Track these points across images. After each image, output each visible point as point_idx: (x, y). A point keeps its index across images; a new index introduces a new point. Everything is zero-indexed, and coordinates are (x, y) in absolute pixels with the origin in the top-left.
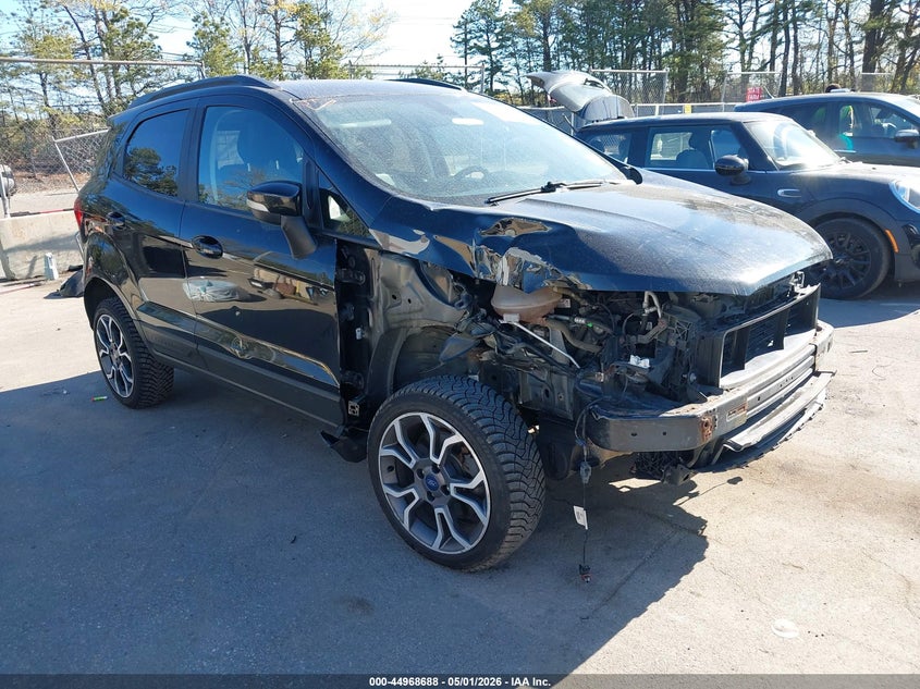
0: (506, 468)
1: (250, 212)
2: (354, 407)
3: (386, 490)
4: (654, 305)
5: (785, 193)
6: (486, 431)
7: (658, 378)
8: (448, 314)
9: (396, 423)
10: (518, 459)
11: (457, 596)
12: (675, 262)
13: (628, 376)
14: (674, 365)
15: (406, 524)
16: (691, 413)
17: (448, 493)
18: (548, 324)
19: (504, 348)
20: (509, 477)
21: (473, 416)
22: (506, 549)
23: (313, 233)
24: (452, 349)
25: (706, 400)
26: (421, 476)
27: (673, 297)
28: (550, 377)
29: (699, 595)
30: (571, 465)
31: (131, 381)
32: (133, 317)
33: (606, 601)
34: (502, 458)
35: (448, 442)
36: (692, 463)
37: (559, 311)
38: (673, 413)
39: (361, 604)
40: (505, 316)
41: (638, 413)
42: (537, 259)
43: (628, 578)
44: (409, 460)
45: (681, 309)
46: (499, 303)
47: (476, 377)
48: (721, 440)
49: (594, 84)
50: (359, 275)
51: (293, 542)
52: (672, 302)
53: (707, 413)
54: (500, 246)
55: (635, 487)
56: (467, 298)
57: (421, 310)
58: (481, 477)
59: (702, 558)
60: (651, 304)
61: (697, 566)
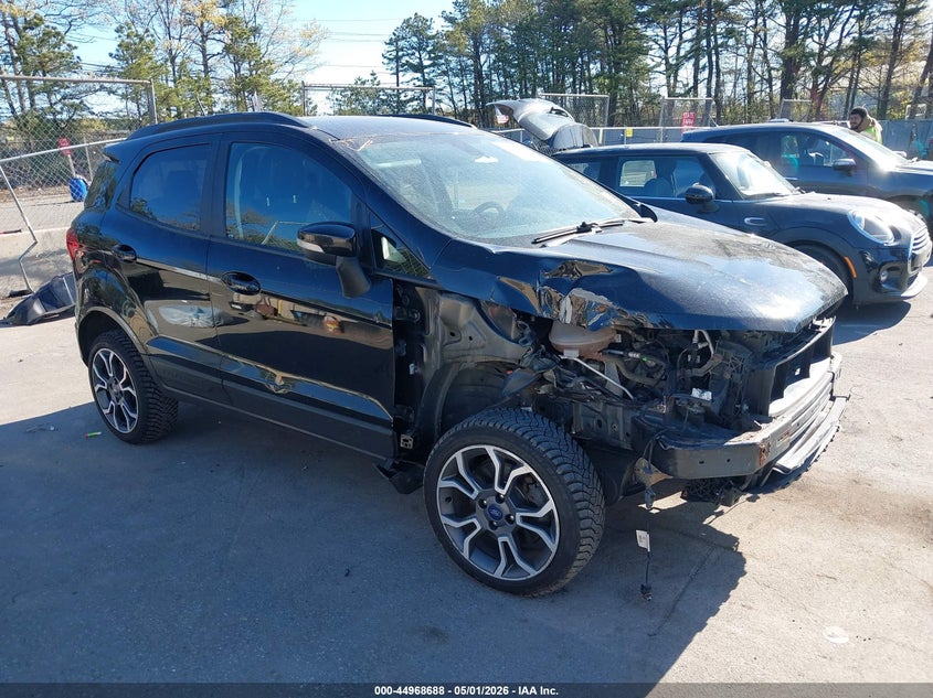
0: (576, 497)
1: (302, 252)
2: (407, 441)
3: (445, 520)
4: (706, 341)
5: (752, 221)
6: (556, 462)
7: (716, 409)
8: (511, 350)
9: (458, 455)
10: (585, 489)
11: (526, 621)
12: (731, 302)
13: (688, 408)
14: (728, 396)
15: (466, 554)
16: (751, 441)
17: (512, 522)
18: (604, 359)
19: (562, 382)
20: (579, 505)
21: (542, 448)
22: (573, 572)
23: (366, 272)
24: (515, 382)
25: (760, 428)
26: (483, 506)
27: (725, 333)
28: (605, 409)
29: (750, 608)
30: (621, 491)
31: (135, 416)
32: (141, 350)
33: (667, 618)
34: (573, 487)
35: (515, 473)
36: (745, 486)
37: (613, 346)
38: (735, 441)
39: (434, 632)
40: (565, 352)
41: (704, 443)
42: (603, 300)
43: (681, 595)
44: (471, 491)
45: (733, 344)
46: (558, 340)
47: (530, 409)
48: (771, 464)
49: (559, 112)
50: (413, 313)
51: (347, 575)
52: (724, 338)
53: (764, 440)
54: (564, 287)
55: (663, 508)
56: (531, 335)
57: (483, 347)
58: (550, 506)
59: (743, 573)
60: (702, 339)
61: (741, 580)
